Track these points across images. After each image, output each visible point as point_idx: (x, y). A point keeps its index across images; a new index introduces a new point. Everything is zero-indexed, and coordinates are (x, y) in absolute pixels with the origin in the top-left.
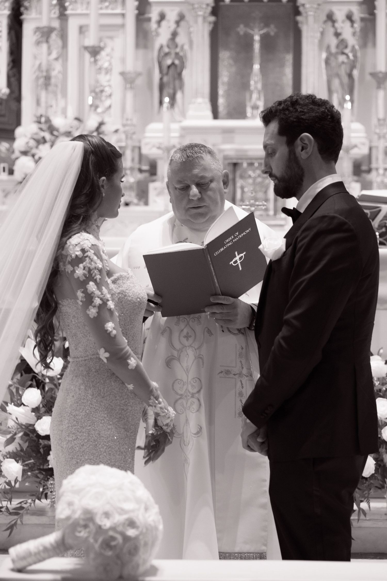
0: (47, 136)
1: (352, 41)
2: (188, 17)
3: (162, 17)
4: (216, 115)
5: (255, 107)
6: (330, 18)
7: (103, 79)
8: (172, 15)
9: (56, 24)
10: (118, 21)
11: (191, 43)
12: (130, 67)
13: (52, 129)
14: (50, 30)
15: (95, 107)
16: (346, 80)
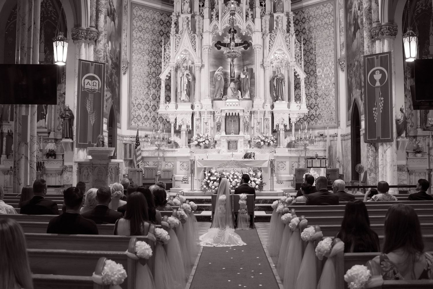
0: (199, 137)
1: (248, 121)
2: (221, 118)
3: (217, 117)
4: (226, 134)
5: (232, 132)
6: (245, 117)
7: (207, 127)
8: (219, 117)
9: (199, 118)
10: (210, 117)
11: (222, 121)
12: (212, 126)
13: (200, 136)
14: (199, 119)
15: (206, 132)
16: (247, 128)
